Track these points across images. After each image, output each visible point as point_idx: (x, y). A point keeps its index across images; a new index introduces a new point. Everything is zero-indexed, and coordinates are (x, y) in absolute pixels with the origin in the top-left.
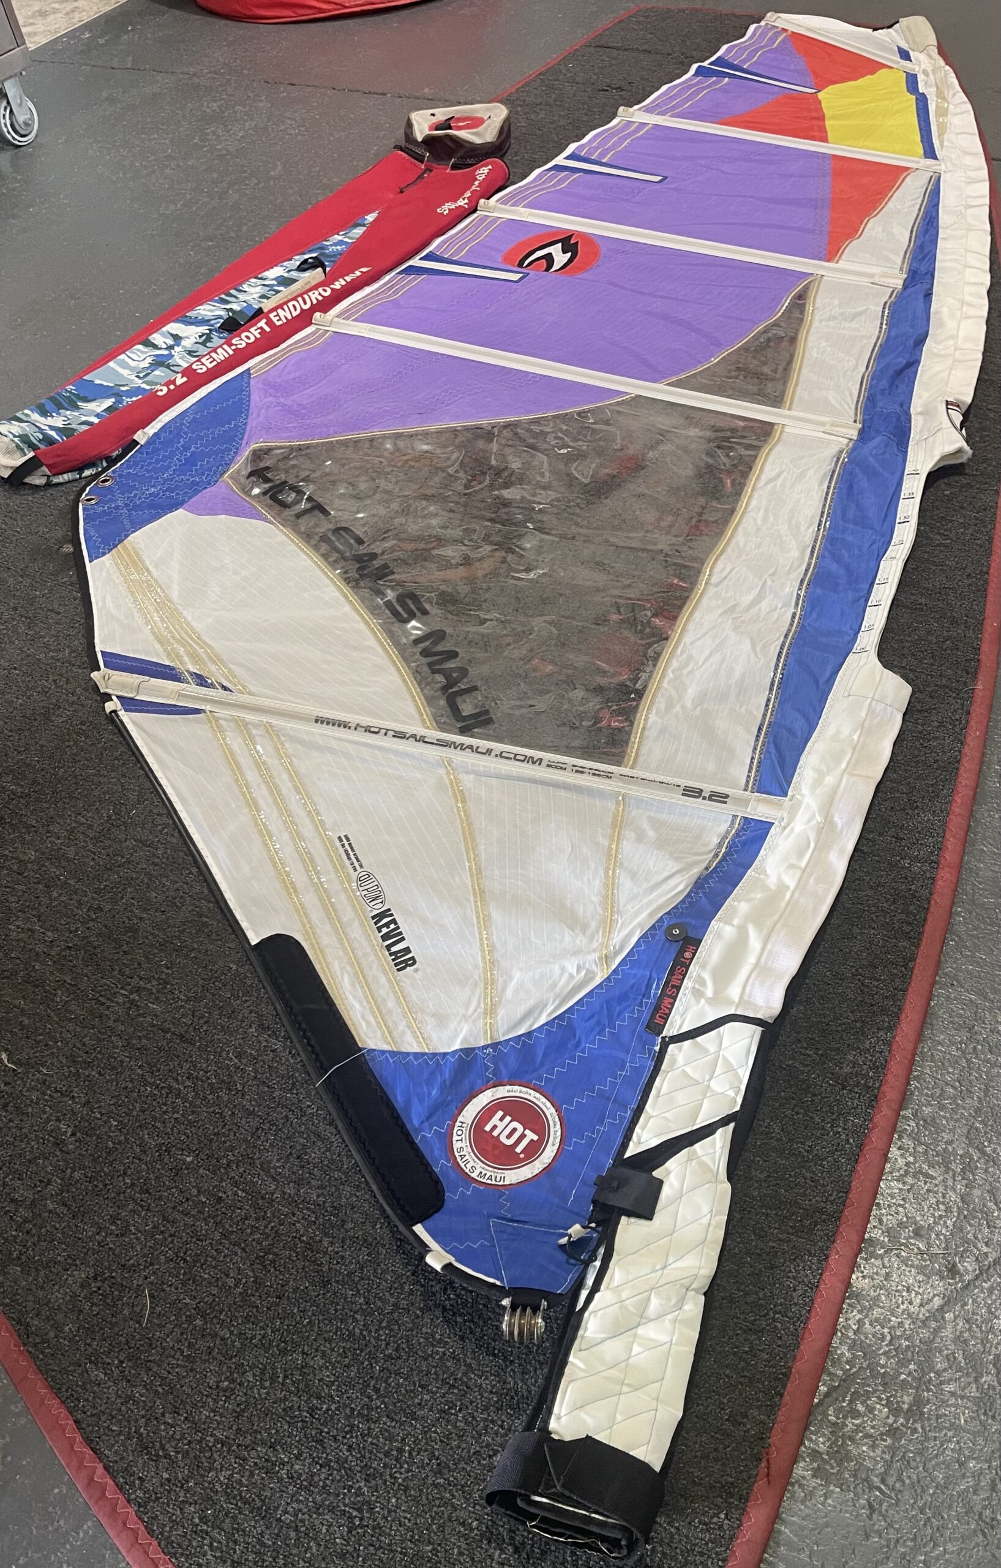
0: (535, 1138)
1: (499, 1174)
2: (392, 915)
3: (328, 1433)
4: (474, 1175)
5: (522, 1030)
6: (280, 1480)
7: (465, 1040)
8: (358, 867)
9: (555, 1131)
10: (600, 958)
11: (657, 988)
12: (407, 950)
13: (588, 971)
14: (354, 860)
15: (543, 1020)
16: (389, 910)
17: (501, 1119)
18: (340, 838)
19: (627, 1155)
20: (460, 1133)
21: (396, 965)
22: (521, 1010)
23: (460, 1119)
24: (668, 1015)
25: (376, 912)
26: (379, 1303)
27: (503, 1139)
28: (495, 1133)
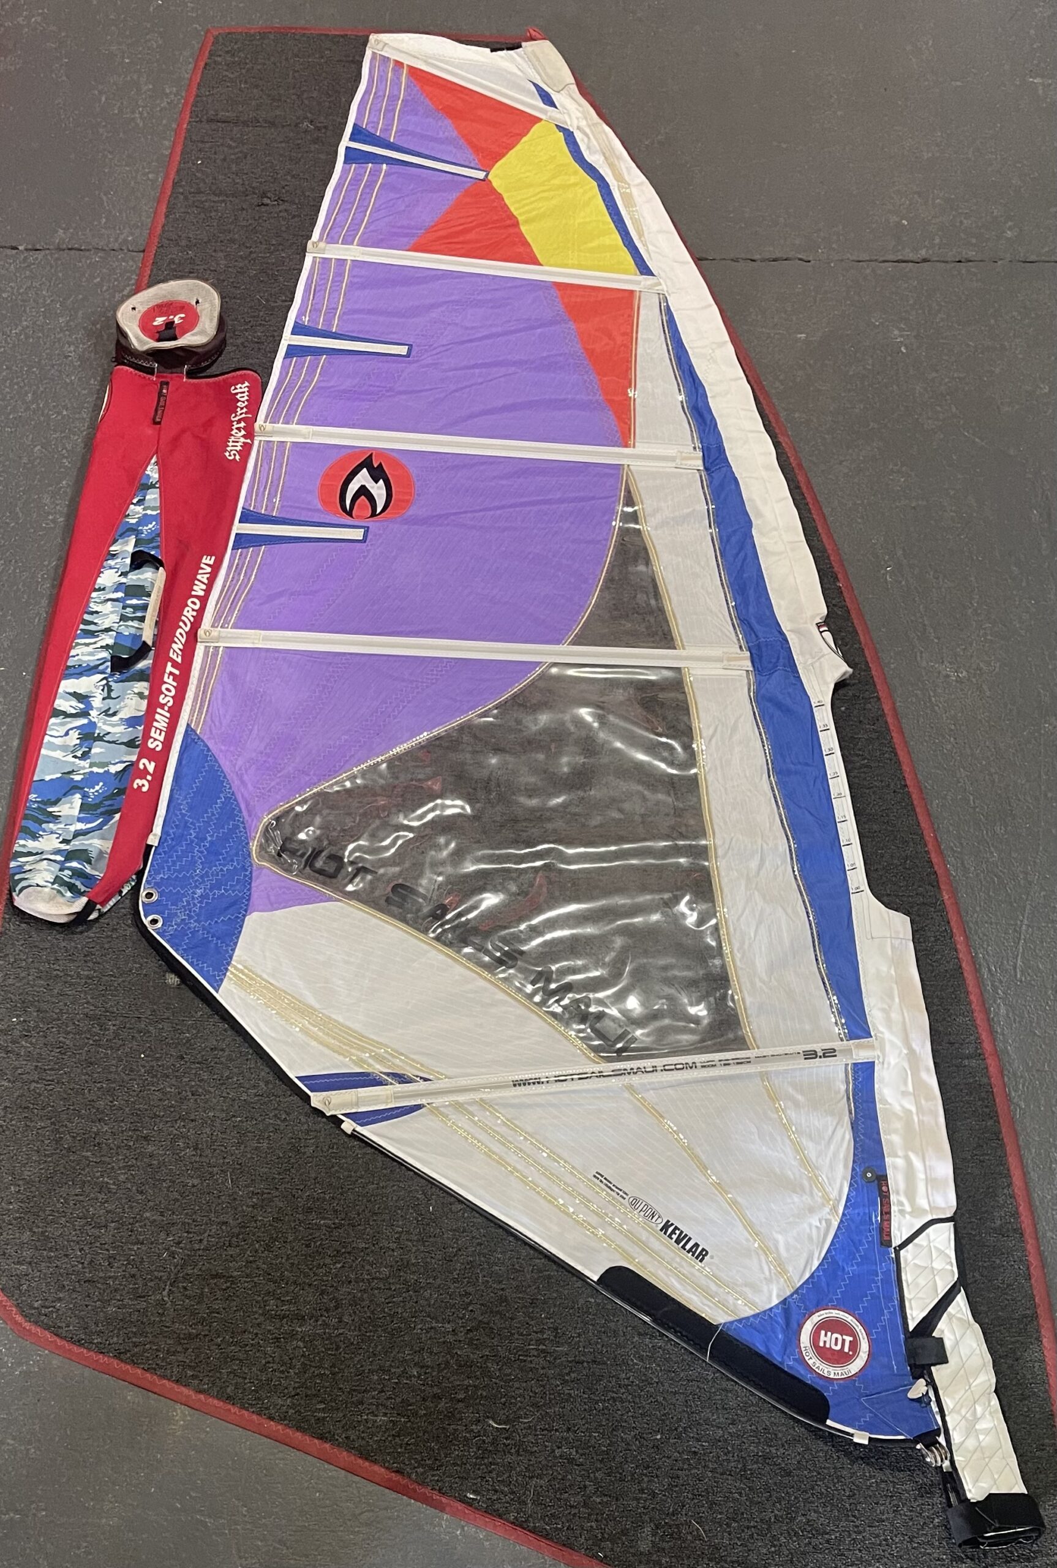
0: (851, 1339)
1: (846, 1369)
2: (672, 1224)
5: (807, 1275)
7: (778, 1296)
9: (859, 1329)
10: (831, 1210)
11: (876, 1217)
12: (697, 1245)
13: (826, 1220)
15: (816, 1264)
16: (668, 1221)
17: (826, 1335)
19: (911, 1329)
20: (806, 1353)
21: (697, 1258)
24: (890, 1232)
27: (834, 1347)
28: (827, 1346)
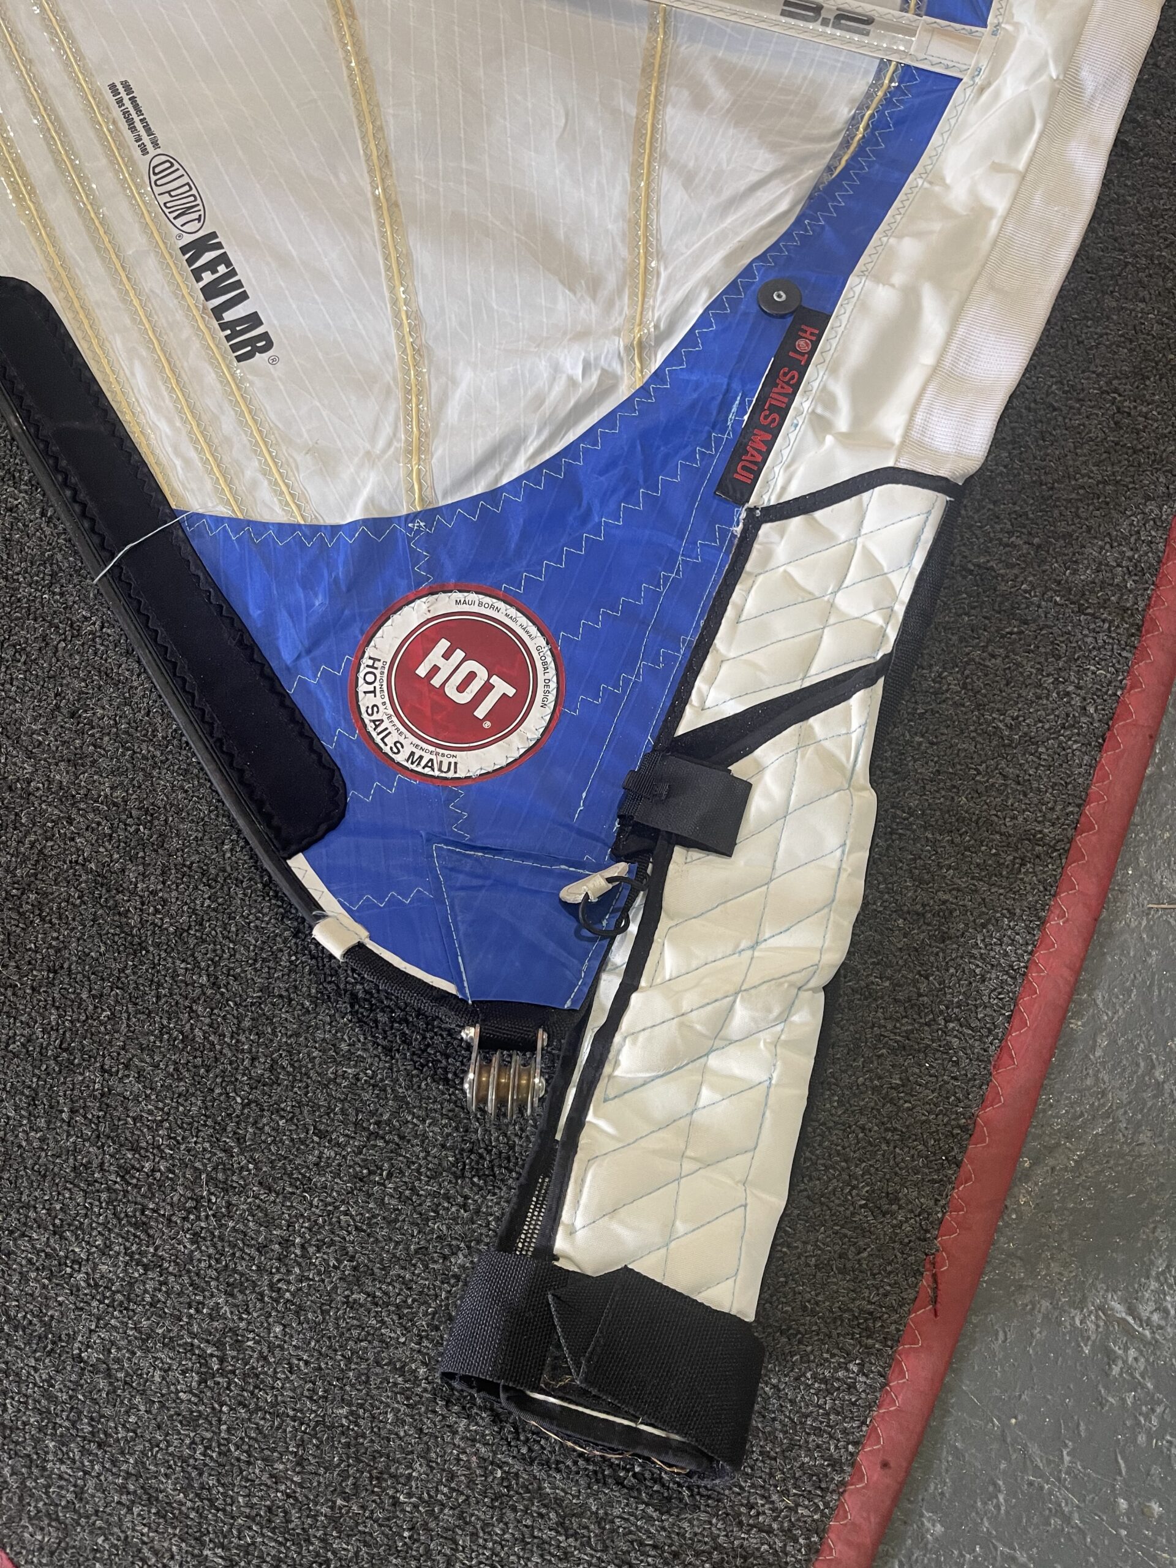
0: (511, 691)
1: (446, 758)
2: (219, 246)
3: (154, 1211)
4: (400, 758)
5: (479, 487)
6: (75, 1290)
7: (371, 501)
8: (149, 147)
9: (547, 678)
10: (629, 348)
11: (742, 411)
12: (254, 320)
13: (604, 372)
14: (143, 133)
15: (519, 468)
16: (213, 235)
17: (447, 656)
18: (113, 87)
19: (681, 730)
20: (370, 678)
21: (234, 348)
22: (477, 447)
23: (370, 652)
24: (760, 466)
25: (188, 239)
26: (235, 986)
28: (436, 682)
